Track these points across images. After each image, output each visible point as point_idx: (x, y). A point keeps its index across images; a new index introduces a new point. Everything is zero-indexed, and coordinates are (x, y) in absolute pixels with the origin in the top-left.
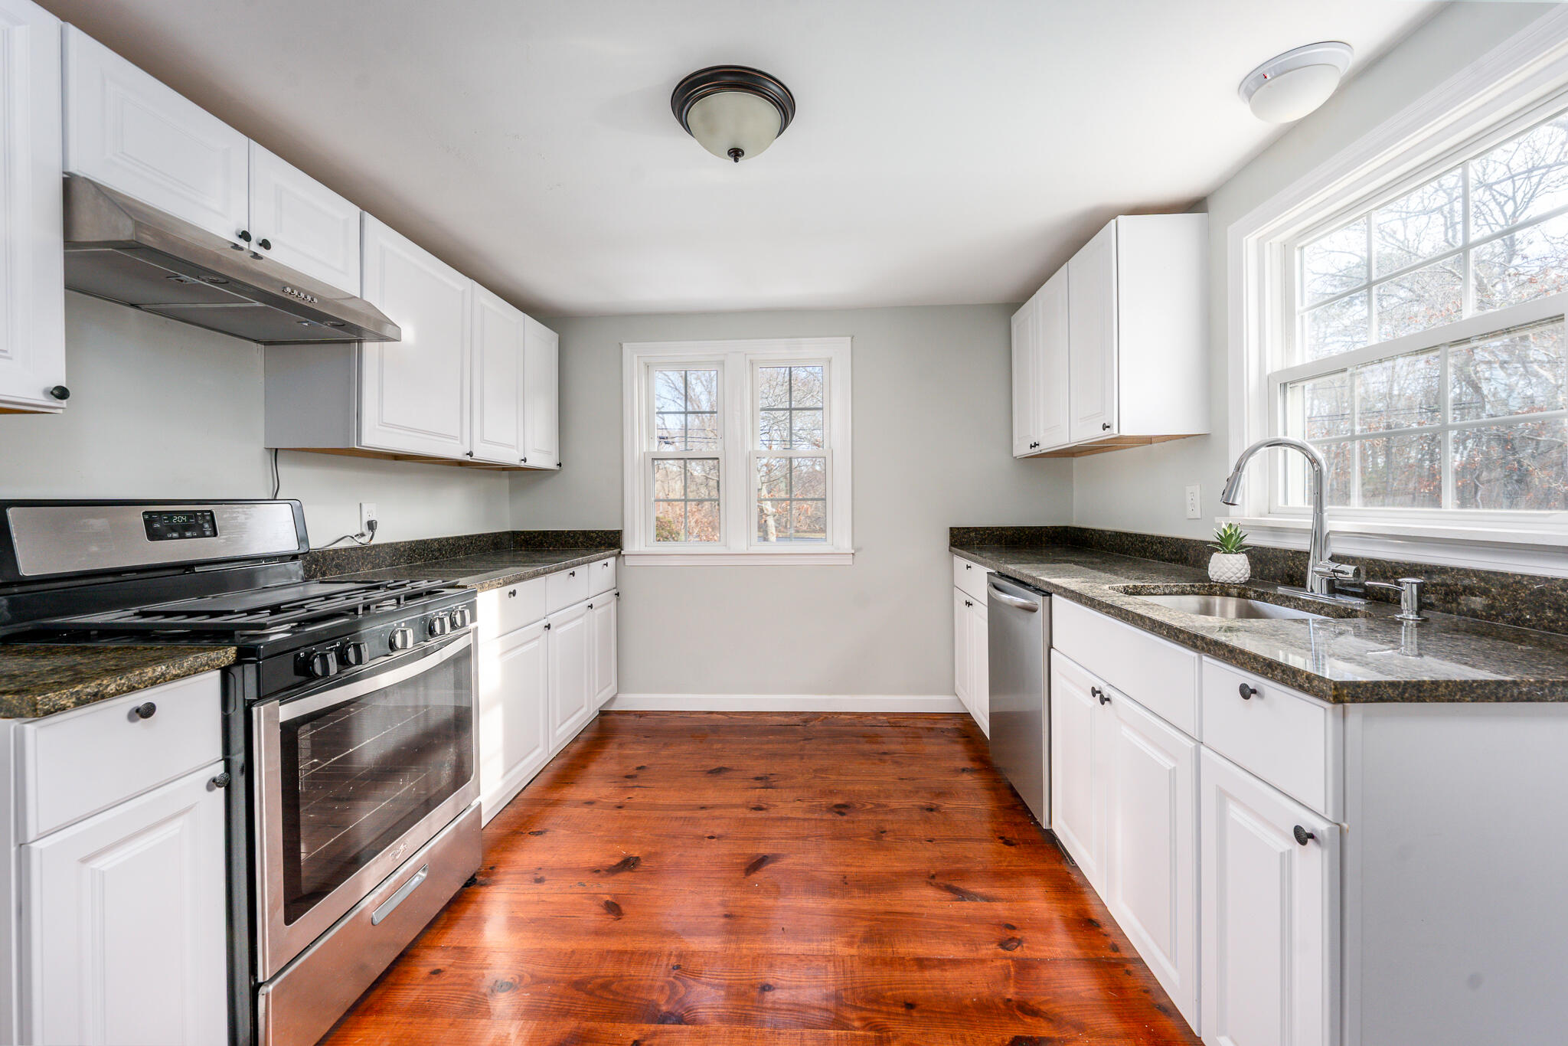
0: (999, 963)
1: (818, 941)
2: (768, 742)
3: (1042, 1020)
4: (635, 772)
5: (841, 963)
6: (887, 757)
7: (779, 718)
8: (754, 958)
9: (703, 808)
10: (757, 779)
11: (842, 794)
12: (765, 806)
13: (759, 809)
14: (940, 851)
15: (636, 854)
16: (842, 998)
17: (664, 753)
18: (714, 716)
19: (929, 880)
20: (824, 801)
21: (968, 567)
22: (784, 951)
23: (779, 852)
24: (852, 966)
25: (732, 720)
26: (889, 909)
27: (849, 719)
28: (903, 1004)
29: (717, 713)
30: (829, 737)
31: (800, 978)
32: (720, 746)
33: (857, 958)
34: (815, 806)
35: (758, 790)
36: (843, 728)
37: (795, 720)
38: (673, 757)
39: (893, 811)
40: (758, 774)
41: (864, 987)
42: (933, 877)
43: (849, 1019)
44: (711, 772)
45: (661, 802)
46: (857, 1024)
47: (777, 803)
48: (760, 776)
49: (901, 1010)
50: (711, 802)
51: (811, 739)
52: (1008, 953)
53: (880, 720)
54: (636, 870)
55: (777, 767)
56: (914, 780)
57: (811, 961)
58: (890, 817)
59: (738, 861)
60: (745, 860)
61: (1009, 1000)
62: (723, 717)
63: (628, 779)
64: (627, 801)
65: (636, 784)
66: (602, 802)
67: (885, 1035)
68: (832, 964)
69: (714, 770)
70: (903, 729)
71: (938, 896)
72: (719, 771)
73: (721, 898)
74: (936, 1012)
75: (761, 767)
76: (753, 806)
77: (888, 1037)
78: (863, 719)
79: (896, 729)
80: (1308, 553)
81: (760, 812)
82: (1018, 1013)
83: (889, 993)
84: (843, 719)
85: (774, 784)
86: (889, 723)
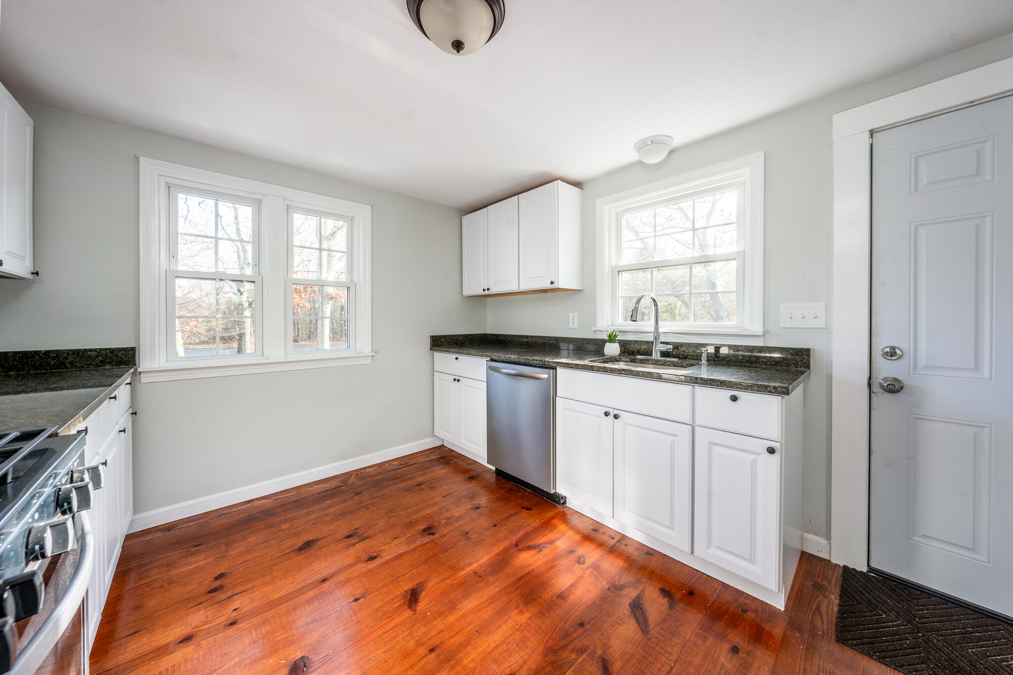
0: (588, 573)
1: (504, 623)
2: (330, 506)
3: (627, 588)
4: (217, 584)
5: (529, 627)
6: (422, 487)
7: (320, 486)
8: (481, 665)
9: (324, 580)
10: (348, 537)
11: (419, 521)
12: (375, 554)
13: (372, 558)
14: (505, 529)
15: (299, 655)
16: (552, 647)
17: (233, 552)
18: (256, 503)
19: (517, 548)
20: (413, 531)
21: (457, 359)
22: (493, 645)
23: (419, 580)
24: (536, 625)
25: (277, 501)
26: (517, 577)
27: (374, 470)
28: (578, 626)
29: (257, 499)
30: (373, 487)
31: (520, 655)
32: (287, 525)
33: (533, 617)
34: (410, 537)
35: (357, 545)
36: (375, 478)
37: (335, 483)
38: (248, 552)
39: (459, 518)
40: (346, 533)
41: (554, 631)
42: (517, 545)
43: (568, 657)
44: (301, 549)
45: (276, 596)
46: (573, 656)
47: (383, 548)
48: (348, 534)
49: (580, 630)
50: (326, 573)
51: (361, 493)
52: (585, 565)
53: (394, 465)
54: (313, 669)
55: (356, 522)
56: (451, 494)
57: (514, 639)
58: (461, 523)
59: (397, 605)
60: (402, 601)
61: (609, 588)
62: (267, 501)
63: (213, 594)
64: (234, 614)
65: (230, 593)
66: (202, 630)
67: (589, 650)
68: (526, 632)
69: (302, 546)
70: (414, 466)
71: (530, 555)
72: (308, 545)
73: (414, 640)
74: (593, 618)
75: (343, 527)
76: (367, 559)
77: (593, 650)
78: (383, 467)
79: (410, 467)
80: (652, 342)
81: (376, 560)
82: (618, 592)
83: (567, 626)
84: (370, 471)
85: (365, 535)
86: (402, 465)
